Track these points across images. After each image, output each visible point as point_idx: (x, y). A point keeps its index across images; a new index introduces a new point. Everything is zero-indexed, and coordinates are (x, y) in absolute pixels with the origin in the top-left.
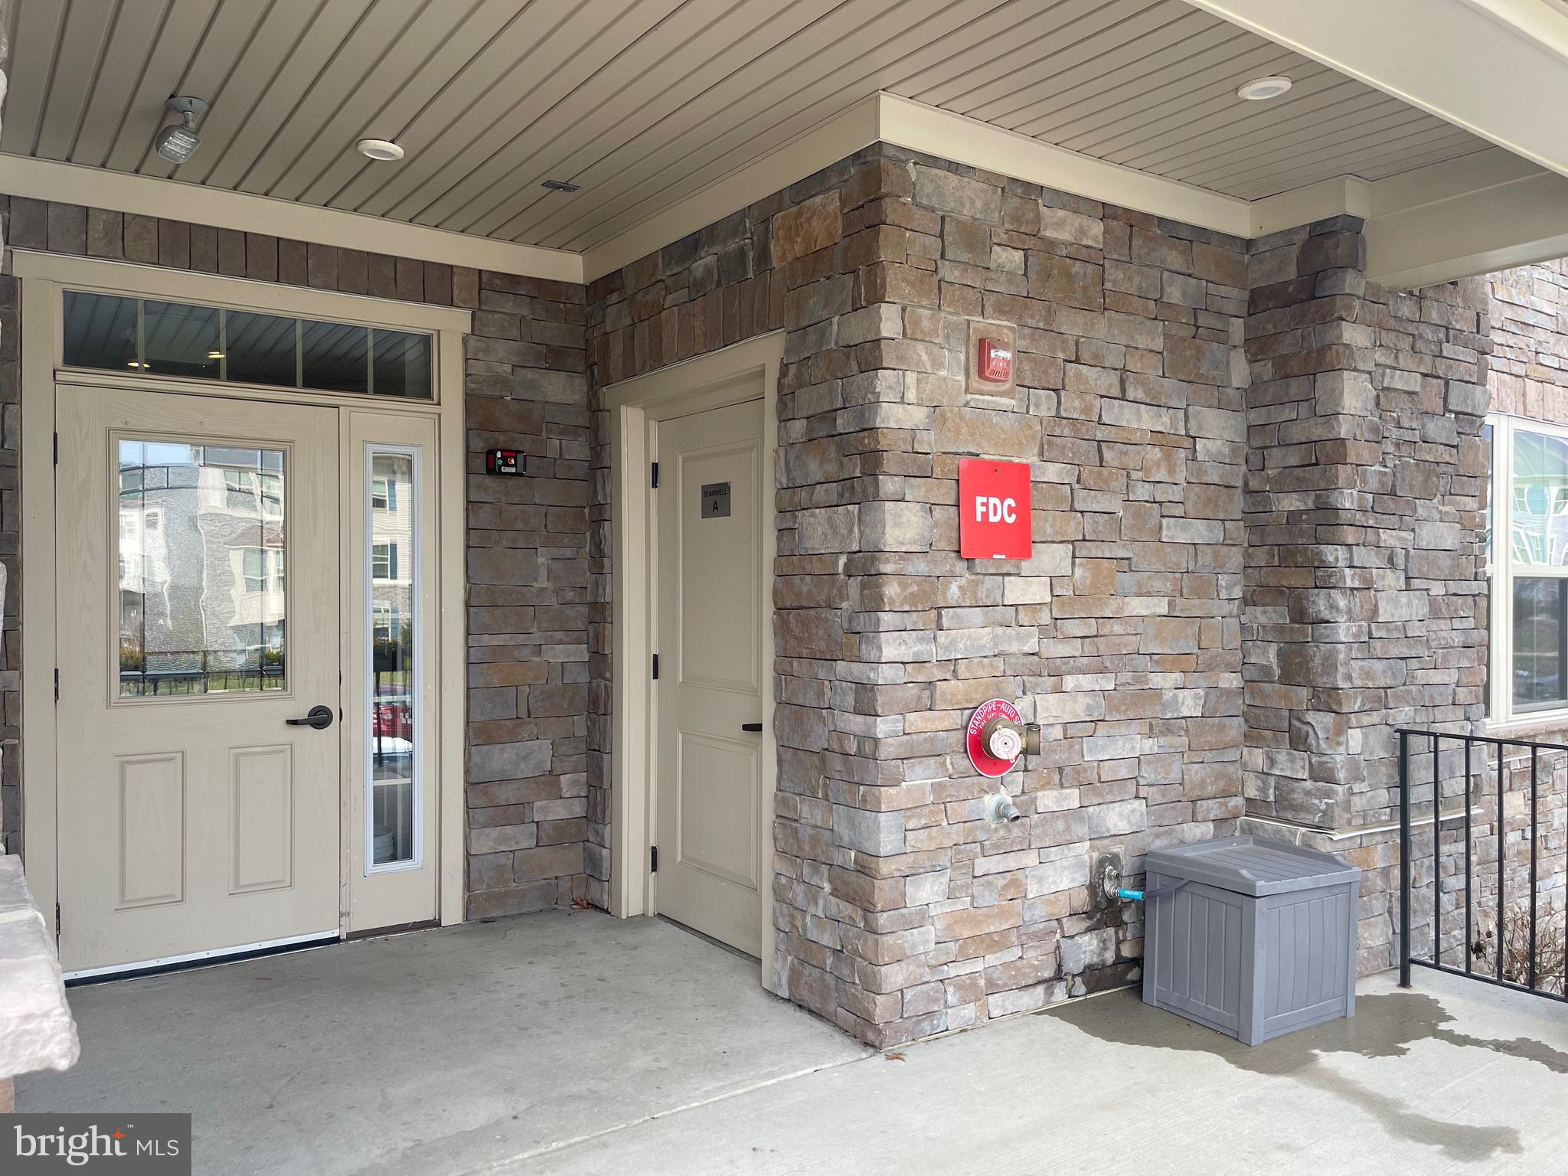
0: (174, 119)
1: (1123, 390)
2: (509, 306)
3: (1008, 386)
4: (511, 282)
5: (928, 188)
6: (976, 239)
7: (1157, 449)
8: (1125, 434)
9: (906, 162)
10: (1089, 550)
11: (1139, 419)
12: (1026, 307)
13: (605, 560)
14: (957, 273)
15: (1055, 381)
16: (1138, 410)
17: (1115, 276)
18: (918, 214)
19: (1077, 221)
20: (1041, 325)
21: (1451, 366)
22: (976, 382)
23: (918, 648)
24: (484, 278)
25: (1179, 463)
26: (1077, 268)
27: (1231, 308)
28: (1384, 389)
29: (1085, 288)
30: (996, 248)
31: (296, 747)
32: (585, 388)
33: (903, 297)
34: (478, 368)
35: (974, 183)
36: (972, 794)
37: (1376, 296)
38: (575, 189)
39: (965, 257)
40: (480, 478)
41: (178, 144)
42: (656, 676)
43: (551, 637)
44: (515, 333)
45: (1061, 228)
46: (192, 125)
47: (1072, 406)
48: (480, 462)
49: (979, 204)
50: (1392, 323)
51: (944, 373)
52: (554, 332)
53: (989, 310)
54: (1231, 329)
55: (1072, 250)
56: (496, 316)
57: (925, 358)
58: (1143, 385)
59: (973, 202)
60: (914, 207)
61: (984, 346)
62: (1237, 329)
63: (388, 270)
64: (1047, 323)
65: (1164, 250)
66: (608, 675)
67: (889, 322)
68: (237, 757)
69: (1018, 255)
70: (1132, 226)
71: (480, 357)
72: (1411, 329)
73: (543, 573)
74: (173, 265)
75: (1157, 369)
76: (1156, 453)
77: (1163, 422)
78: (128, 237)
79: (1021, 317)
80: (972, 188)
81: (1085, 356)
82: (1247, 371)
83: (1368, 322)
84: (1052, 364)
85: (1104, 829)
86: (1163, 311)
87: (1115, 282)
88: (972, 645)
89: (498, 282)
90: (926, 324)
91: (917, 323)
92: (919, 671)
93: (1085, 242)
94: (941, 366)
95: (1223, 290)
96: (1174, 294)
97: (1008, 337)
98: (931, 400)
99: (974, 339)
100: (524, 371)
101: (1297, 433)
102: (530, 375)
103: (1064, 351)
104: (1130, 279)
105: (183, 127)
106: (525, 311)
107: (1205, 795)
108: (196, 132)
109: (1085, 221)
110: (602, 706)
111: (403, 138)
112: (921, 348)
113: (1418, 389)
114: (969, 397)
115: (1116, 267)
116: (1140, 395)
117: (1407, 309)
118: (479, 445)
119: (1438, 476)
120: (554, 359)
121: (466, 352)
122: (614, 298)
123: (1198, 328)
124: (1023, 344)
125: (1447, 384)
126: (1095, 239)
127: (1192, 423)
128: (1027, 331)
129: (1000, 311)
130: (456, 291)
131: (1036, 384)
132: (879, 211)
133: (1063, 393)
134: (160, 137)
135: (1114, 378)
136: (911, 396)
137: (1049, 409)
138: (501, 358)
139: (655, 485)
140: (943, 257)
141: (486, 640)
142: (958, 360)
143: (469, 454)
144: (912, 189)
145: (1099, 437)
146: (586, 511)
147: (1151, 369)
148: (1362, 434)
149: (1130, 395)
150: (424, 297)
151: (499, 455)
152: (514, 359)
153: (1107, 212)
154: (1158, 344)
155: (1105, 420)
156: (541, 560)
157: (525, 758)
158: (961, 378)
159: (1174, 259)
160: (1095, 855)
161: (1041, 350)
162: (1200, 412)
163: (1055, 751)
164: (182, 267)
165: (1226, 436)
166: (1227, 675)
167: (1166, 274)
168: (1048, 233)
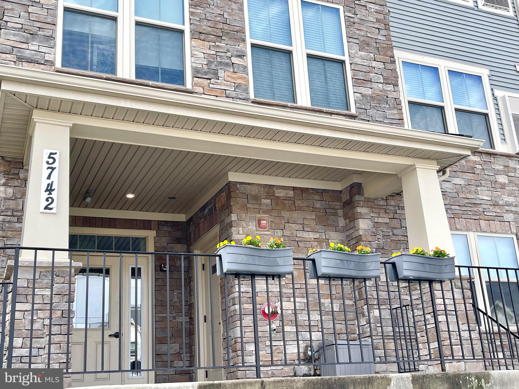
0: (88, 195)
1: (303, 229)
2: (166, 228)
3: (267, 229)
4: (166, 223)
5: (242, 189)
6: (257, 198)
7: (316, 242)
8: (305, 239)
9: (237, 184)
10: (296, 267)
11: (309, 235)
12: (272, 211)
13: (192, 292)
14: (251, 206)
15: (282, 227)
16: (309, 233)
17: (298, 203)
18: (240, 194)
19: (285, 191)
20: (276, 215)
21: (401, 216)
22: (258, 229)
23: (246, 289)
24: (159, 222)
25: (324, 246)
26: (286, 202)
27: (337, 207)
28: (375, 222)
29: (289, 206)
30: (262, 200)
31: (111, 343)
32: (186, 248)
33: (237, 212)
34: (158, 245)
35: (255, 186)
36: (264, 325)
37: (368, 200)
38: (175, 198)
39: (254, 202)
40: (158, 272)
41: (88, 200)
42: (205, 322)
43: (178, 314)
44: (168, 235)
45: (280, 193)
46: (91, 195)
47: (287, 233)
48: (158, 268)
49: (257, 191)
50: (376, 206)
51: (250, 227)
52: (178, 234)
53: (261, 213)
54: (338, 212)
55: (285, 198)
56: (162, 231)
57: (244, 224)
58: (310, 227)
59: (255, 190)
60: (239, 193)
61: (259, 221)
62: (340, 212)
63: (135, 223)
64: (278, 214)
65: (313, 196)
66: (193, 323)
67: (234, 217)
68: (97, 344)
69: (269, 201)
70: (302, 191)
71: (158, 241)
72: (384, 207)
73: (176, 297)
74: (86, 226)
75: (314, 223)
76: (316, 243)
77: (317, 236)
78: (77, 221)
79: (270, 214)
80: (253, 188)
81: (290, 221)
82: (344, 222)
83: (366, 206)
84: (281, 224)
85: (307, 338)
86: (314, 209)
87: (298, 204)
88: (262, 289)
89: (163, 223)
90: (244, 217)
91: (241, 217)
92: (247, 294)
93: (288, 196)
94: (249, 226)
95: (334, 203)
96: (318, 205)
97: (266, 218)
98: (247, 233)
99: (257, 219)
100: (170, 244)
101: (354, 236)
102: (172, 245)
103: (284, 220)
104: (303, 203)
105: (89, 196)
106: (170, 230)
107: (342, 333)
108: (92, 197)
109: (288, 191)
110: (192, 333)
111: (134, 192)
112: (243, 222)
113: (388, 222)
114: (257, 232)
115: (298, 201)
116: (309, 229)
117: (382, 203)
118: (158, 264)
119: (400, 244)
120: (178, 241)
121: (155, 241)
122: (191, 224)
123: (326, 213)
124: (272, 220)
125: (400, 220)
126: (291, 195)
127: (327, 236)
128: (273, 217)
129: (264, 213)
130: (152, 226)
131: (276, 228)
132: (230, 195)
133: (284, 230)
134: (85, 198)
135: (301, 226)
136: (241, 232)
137: (281, 234)
138: (164, 241)
139: (203, 270)
140: (248, 203)
141: (160, 315)
142: (254, 224)
143: (156, 266)
144: (238, 189)
145: (297, 240)
146: (188, 280)
147: (313, 224)
148: (369, 234)
149: (306, 229)
150: (145, 228)
151: (163, 265)
152: (168, 242)
153: (294, 189)
154: (314, 217)
155: (297, 236)
156: (175, 293)
157: (171, 348)
158: (255, 228)
159: (317, 197)
160: (305, 345)
161: (277, 220)
162: (329, 233)
163: (289, 316)
164: (88, 227)
165: (339, 238)
166: (347, 301)
167: (314, 201)
168: (277, 195)
